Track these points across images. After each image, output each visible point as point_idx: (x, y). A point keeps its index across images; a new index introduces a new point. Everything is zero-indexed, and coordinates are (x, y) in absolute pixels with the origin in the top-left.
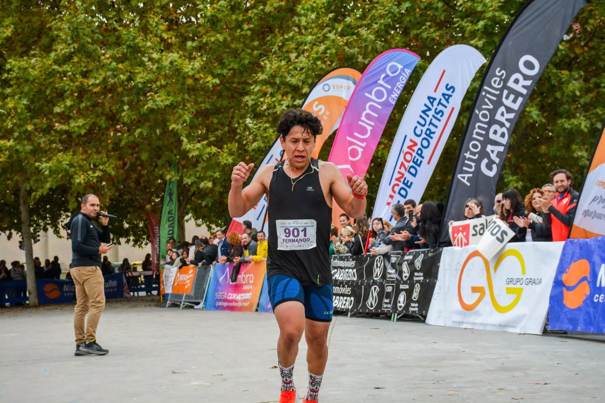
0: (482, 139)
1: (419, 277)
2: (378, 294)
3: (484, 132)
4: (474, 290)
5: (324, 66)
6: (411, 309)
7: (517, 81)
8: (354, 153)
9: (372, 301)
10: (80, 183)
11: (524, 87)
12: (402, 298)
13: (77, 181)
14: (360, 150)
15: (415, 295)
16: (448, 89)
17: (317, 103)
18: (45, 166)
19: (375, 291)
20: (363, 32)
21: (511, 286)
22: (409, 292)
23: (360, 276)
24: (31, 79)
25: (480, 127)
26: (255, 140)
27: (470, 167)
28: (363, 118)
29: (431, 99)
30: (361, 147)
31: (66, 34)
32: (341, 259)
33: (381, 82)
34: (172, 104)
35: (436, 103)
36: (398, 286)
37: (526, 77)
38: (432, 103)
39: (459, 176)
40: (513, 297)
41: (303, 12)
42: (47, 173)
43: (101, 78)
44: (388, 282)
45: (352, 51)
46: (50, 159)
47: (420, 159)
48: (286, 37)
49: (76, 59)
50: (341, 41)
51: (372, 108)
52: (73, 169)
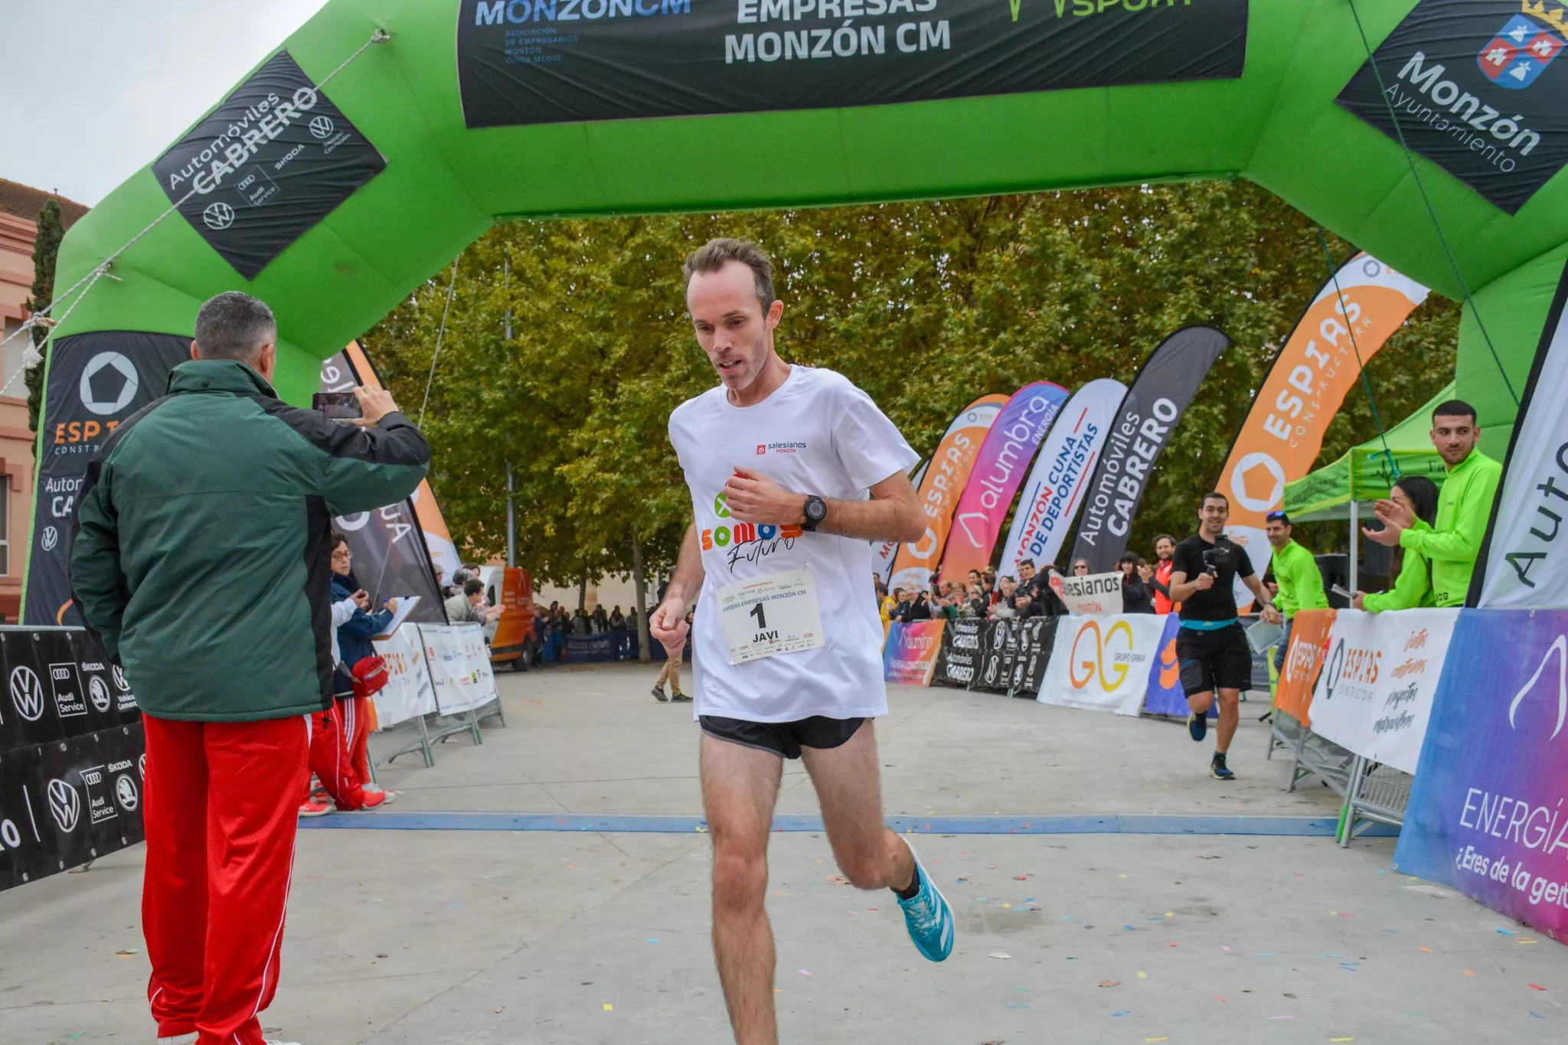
0: (1109, 492)
1: (1037, 648)
2: (997, 665)
3: (1112, 485)
4: (1086, 665)
5: (972, 391)
6: (1027, 685)
7: (1150, 428)
8: (989, 499)
9: (990, 675)
11: (1158, 434)
12: (1019, 671)
14: (996, 497)
15: (1031, 669)
16: (1090, 430)
17: (959, 435)
19: (994, 661)
21: (1118, 662)
22: (1026, 665)
23: (981, 644)
24: (641, 404)
25: (1107, 479)
27: (1096, 524)
28: (1001, 459)
29: (1071, 441)
30: (996, 492)
32: (965, 623)
33: (1023, 419)
35: (1076, 445)
36: (1016, 658)
37: (1161, 424)
38: (1071, 446)
39: (1082, 535)
42: (654, 510)
44: (1007, 652)
45: (1006, 373)
47: (1057, 510)
51: (1011, 448)
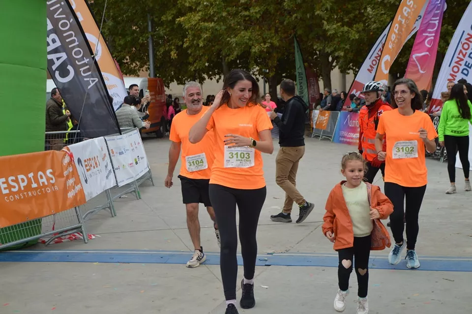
13: (253, 50)
18: (233, 40)
42: (234, 45)
52: (251, 42)
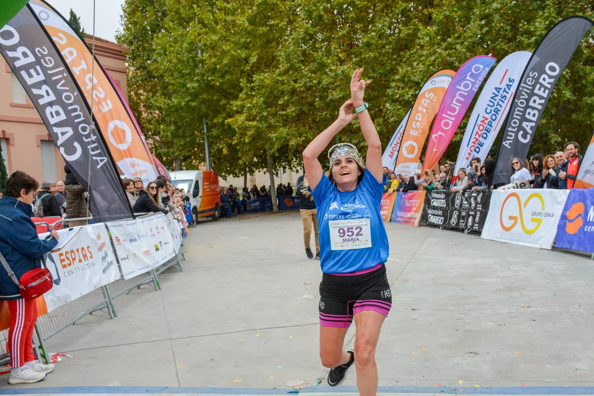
0: (520, 118)
1: (480, 207)
2: (458, 216)
3: (521, 114)
4: (511, 218)
6: (475, 228)
7: (544, 79)
9: (453, 221)
10: (292, 145)
11: (549, 83)
12: (470, 220)
13: (291, 143)
14: (451, 123)
15: (477, 219)
16: (510, 82)
17: (427, 92)
18: (273, 135)
19: (455, 214)
20: (458, 47)
21: (534, 217)
22: (474, 217)
23: (448, 204)
24: (266, 85)
25: (518, 111)
26: (393, 116)
27: (511, 136)
28: (454, 102)
29: (498, 89)
30: (451, 121)
31: (283, 59)
32: (437, 193)
33: (468, 78)
34: (343, 96)
35: (501, 91)
36: (468, 213)
37: (550, 77)
38: (498, 92)
39: (504, 143)
40: (536, 224)
41: (421, 36)
42: (274, 140)
43: (303, 83)
44: (463, 209)
46: (275, 132)
47: (490, 128)
48: (412, 52)
49: (291, 72)
50: (445, 53)
51: (460, 95)
52: (289, 137)
